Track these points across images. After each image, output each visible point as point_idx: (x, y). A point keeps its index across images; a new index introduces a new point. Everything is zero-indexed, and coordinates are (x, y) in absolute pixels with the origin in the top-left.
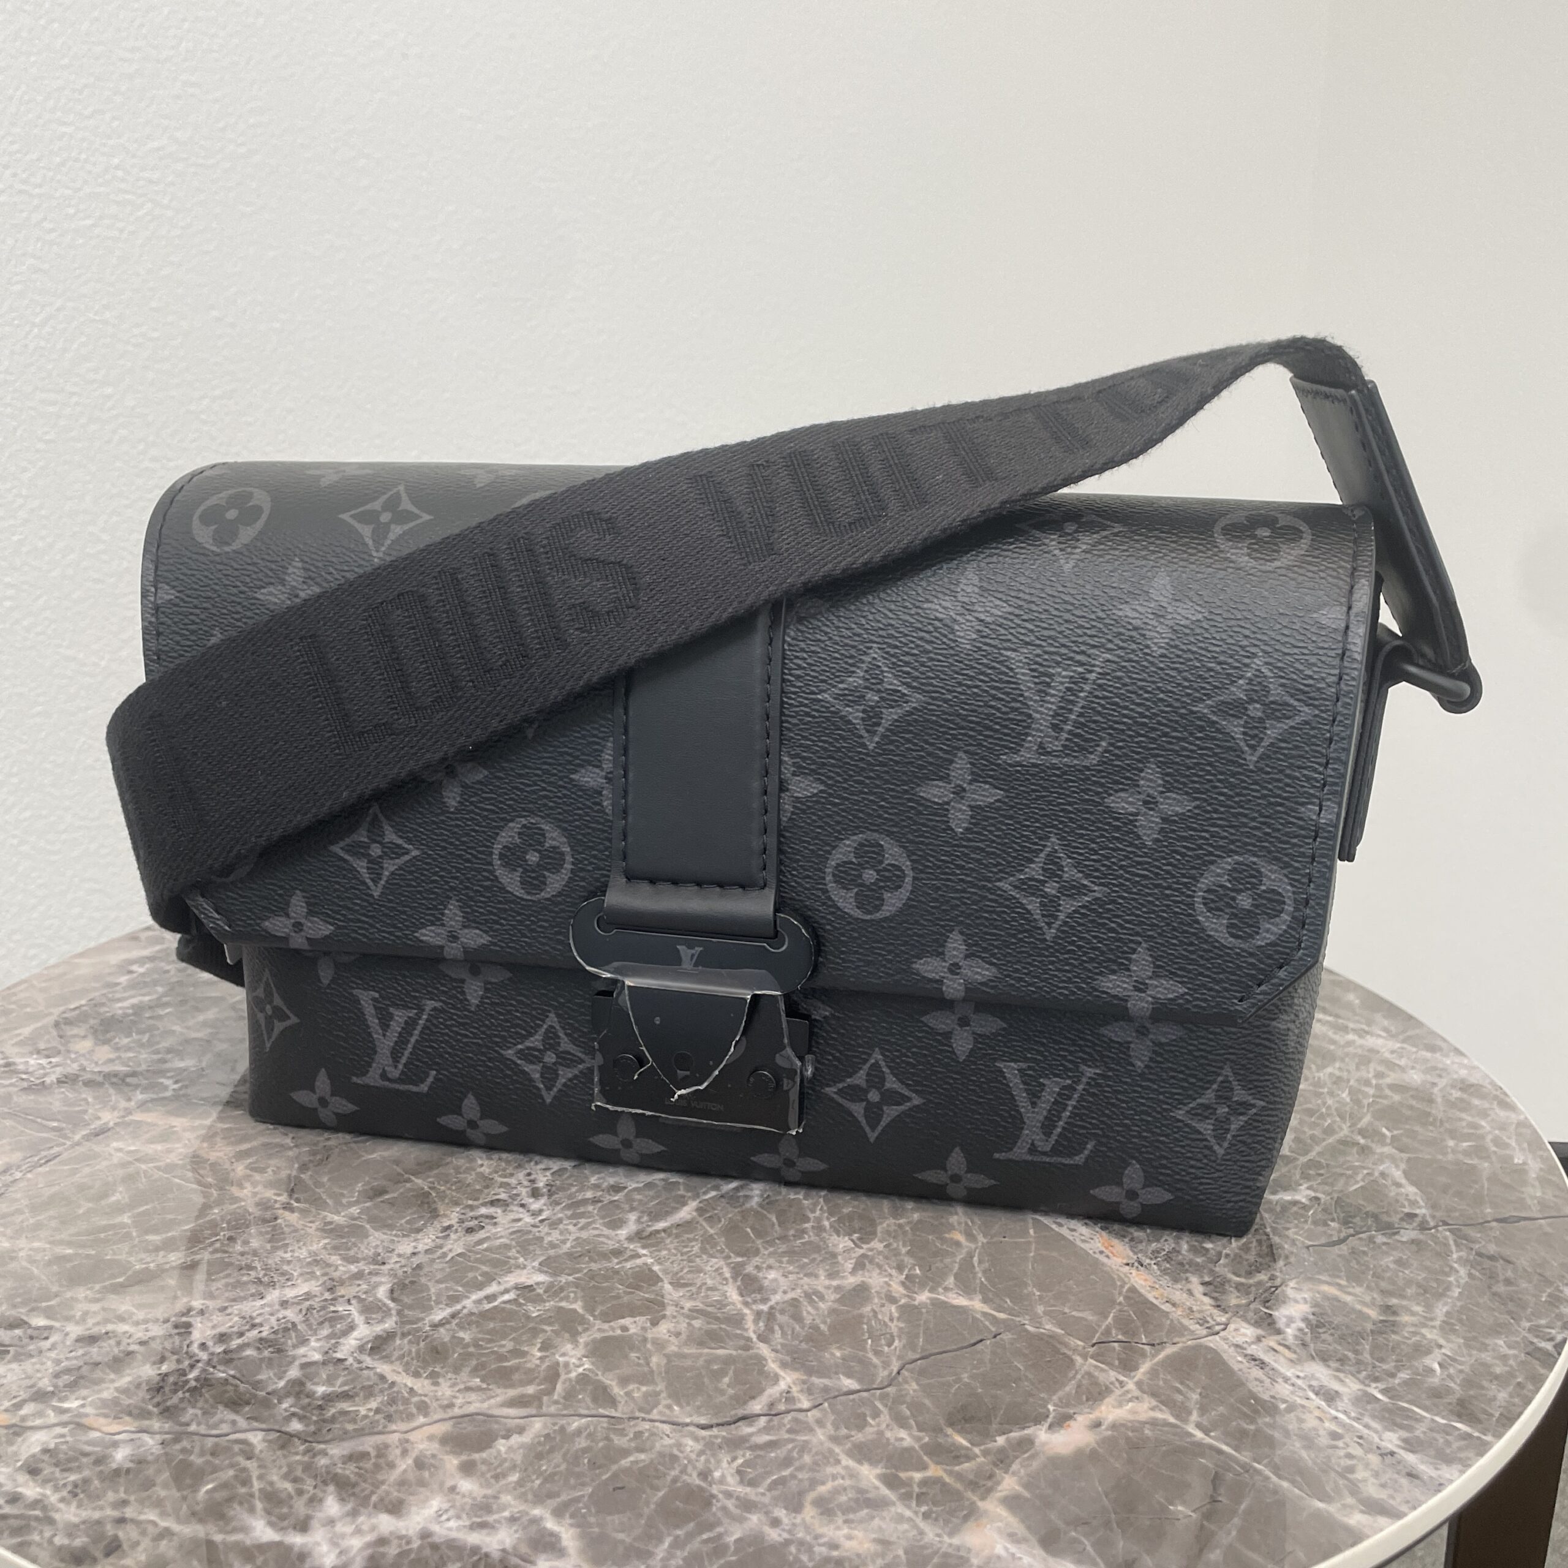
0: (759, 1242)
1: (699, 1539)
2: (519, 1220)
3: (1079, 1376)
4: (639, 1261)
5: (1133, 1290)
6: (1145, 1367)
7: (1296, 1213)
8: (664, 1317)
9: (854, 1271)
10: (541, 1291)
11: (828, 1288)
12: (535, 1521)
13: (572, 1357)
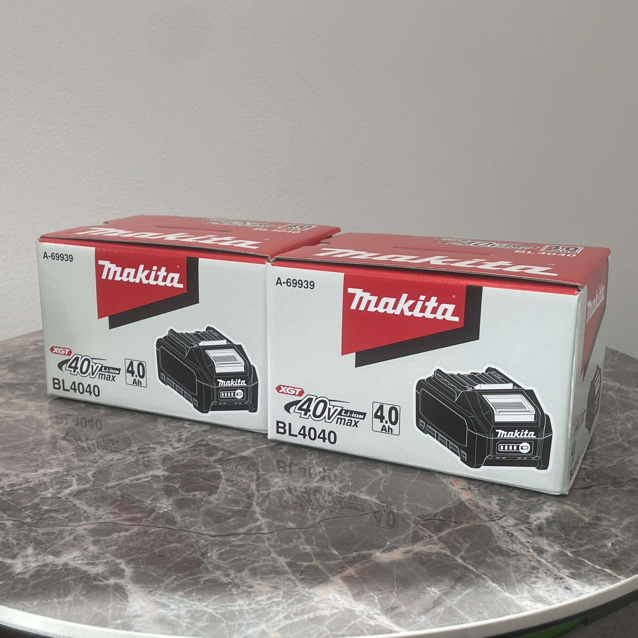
1: (188, 578)
2: (167, 450)
4: (215, 470)
5: (459, 499)
6: (447, 531)
10: (162, 478)
11: (301, 487)
13: (164, 504)
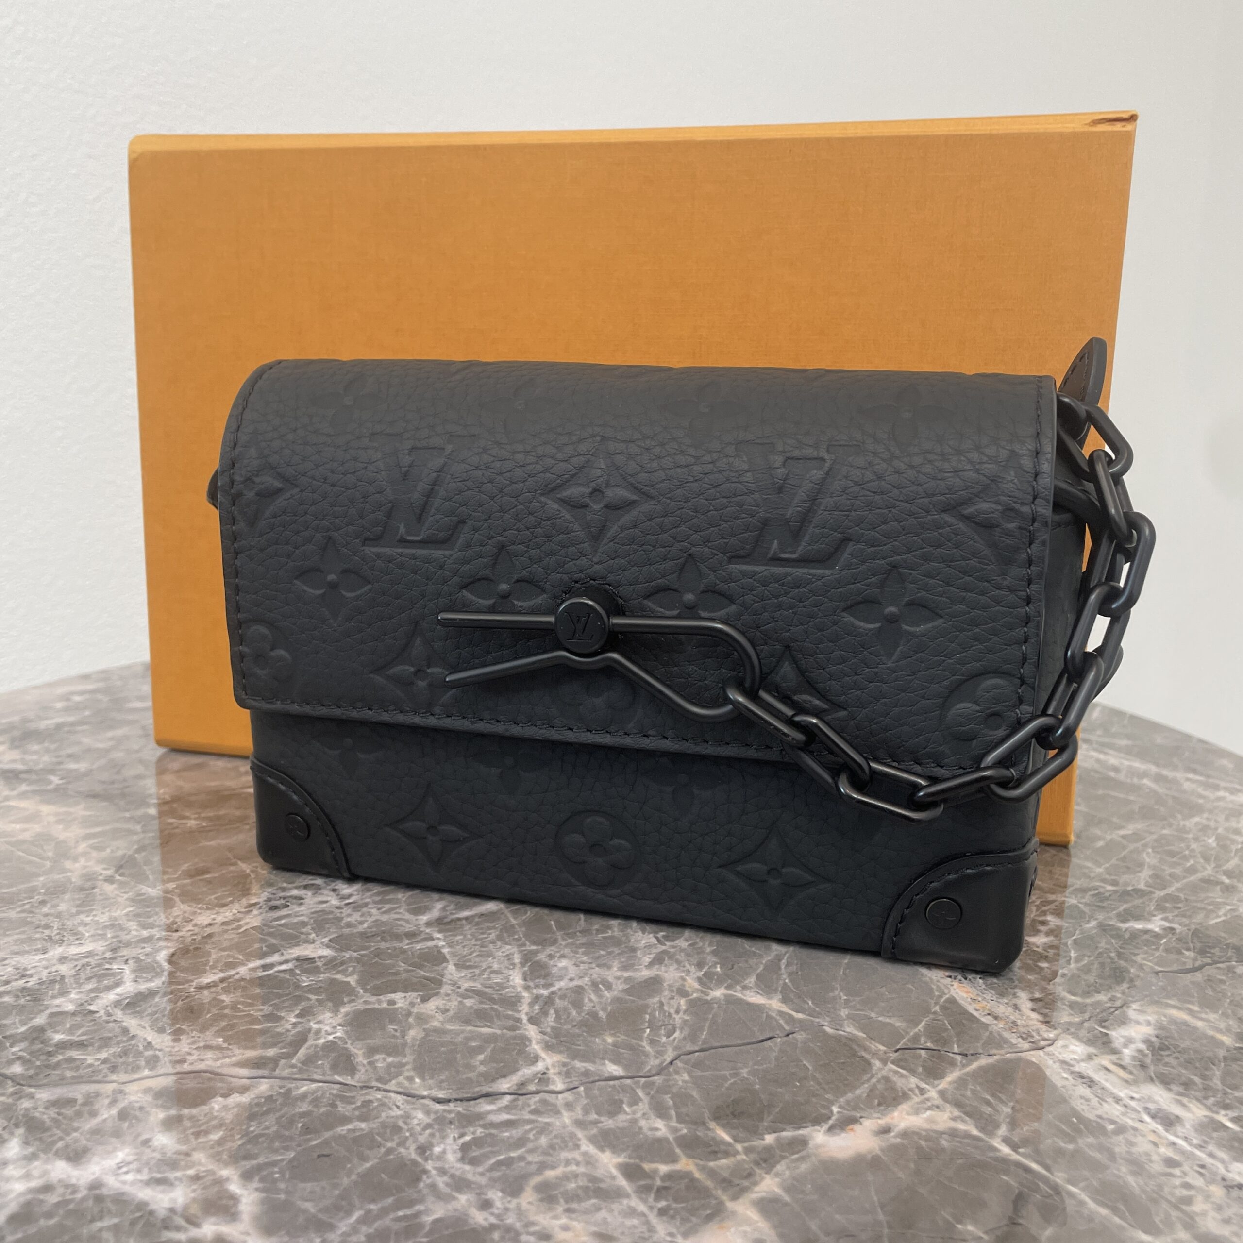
0: (559, 935)
1: (392, 1216)
2: (326, 902)
3: (874, 1080)
4: (430, 944)
5: (952, 1001)
6: (952, 1076)
7: (1147, 940)
8: (437, 994)
9: (651, 965)
10: (319, 964)
11: (618, 978)
12: (220, 1182)
13: (327, 1024)
